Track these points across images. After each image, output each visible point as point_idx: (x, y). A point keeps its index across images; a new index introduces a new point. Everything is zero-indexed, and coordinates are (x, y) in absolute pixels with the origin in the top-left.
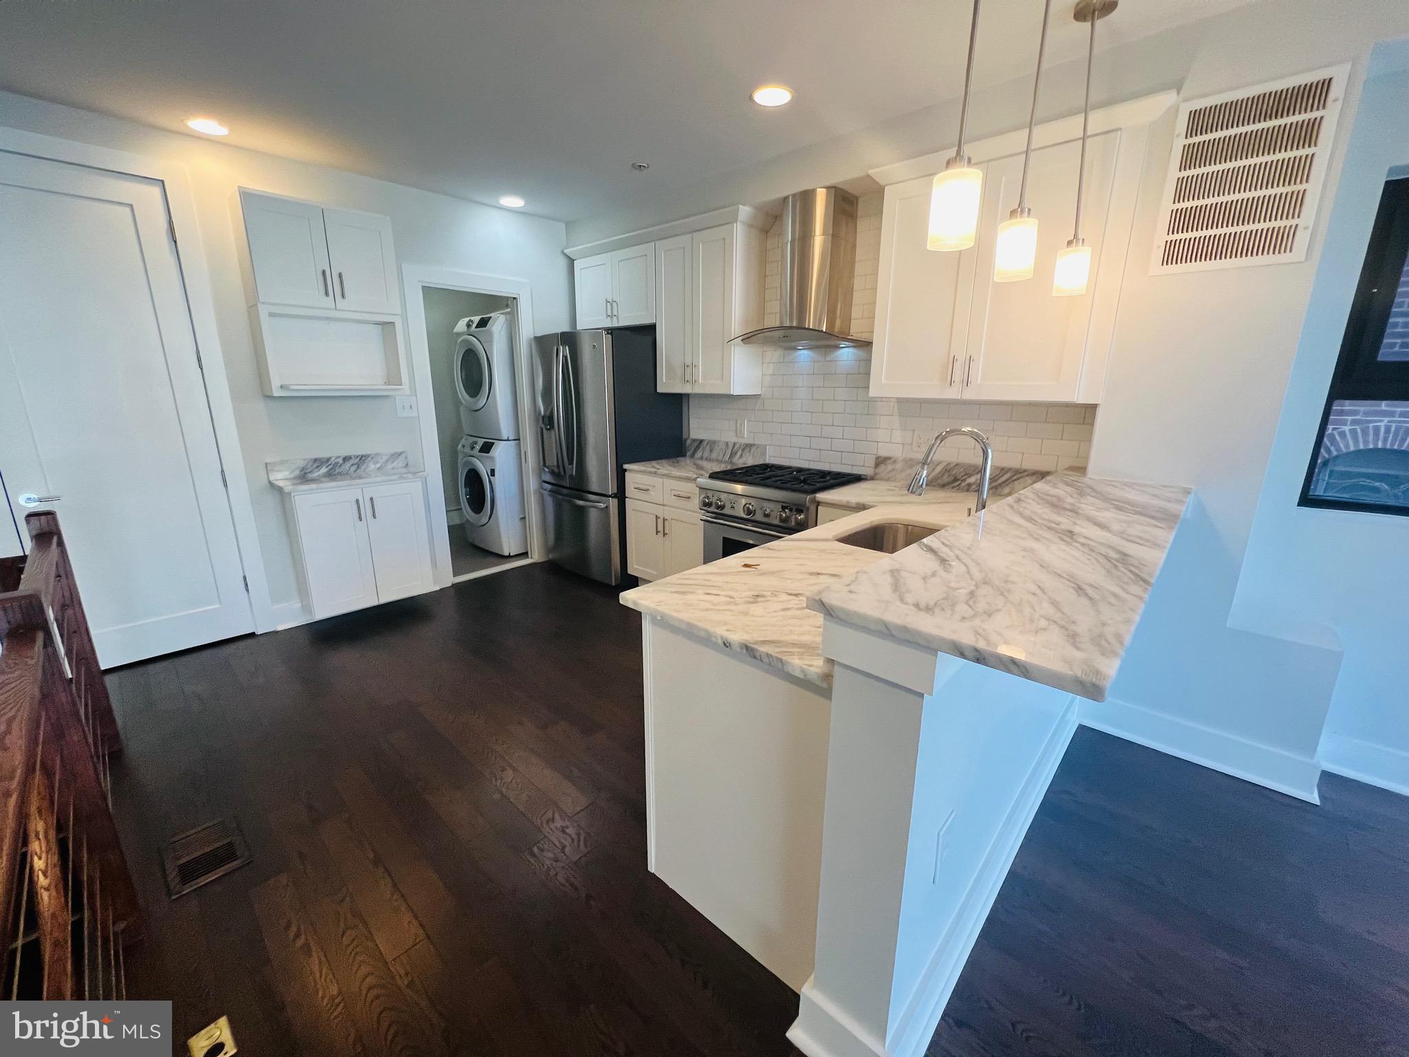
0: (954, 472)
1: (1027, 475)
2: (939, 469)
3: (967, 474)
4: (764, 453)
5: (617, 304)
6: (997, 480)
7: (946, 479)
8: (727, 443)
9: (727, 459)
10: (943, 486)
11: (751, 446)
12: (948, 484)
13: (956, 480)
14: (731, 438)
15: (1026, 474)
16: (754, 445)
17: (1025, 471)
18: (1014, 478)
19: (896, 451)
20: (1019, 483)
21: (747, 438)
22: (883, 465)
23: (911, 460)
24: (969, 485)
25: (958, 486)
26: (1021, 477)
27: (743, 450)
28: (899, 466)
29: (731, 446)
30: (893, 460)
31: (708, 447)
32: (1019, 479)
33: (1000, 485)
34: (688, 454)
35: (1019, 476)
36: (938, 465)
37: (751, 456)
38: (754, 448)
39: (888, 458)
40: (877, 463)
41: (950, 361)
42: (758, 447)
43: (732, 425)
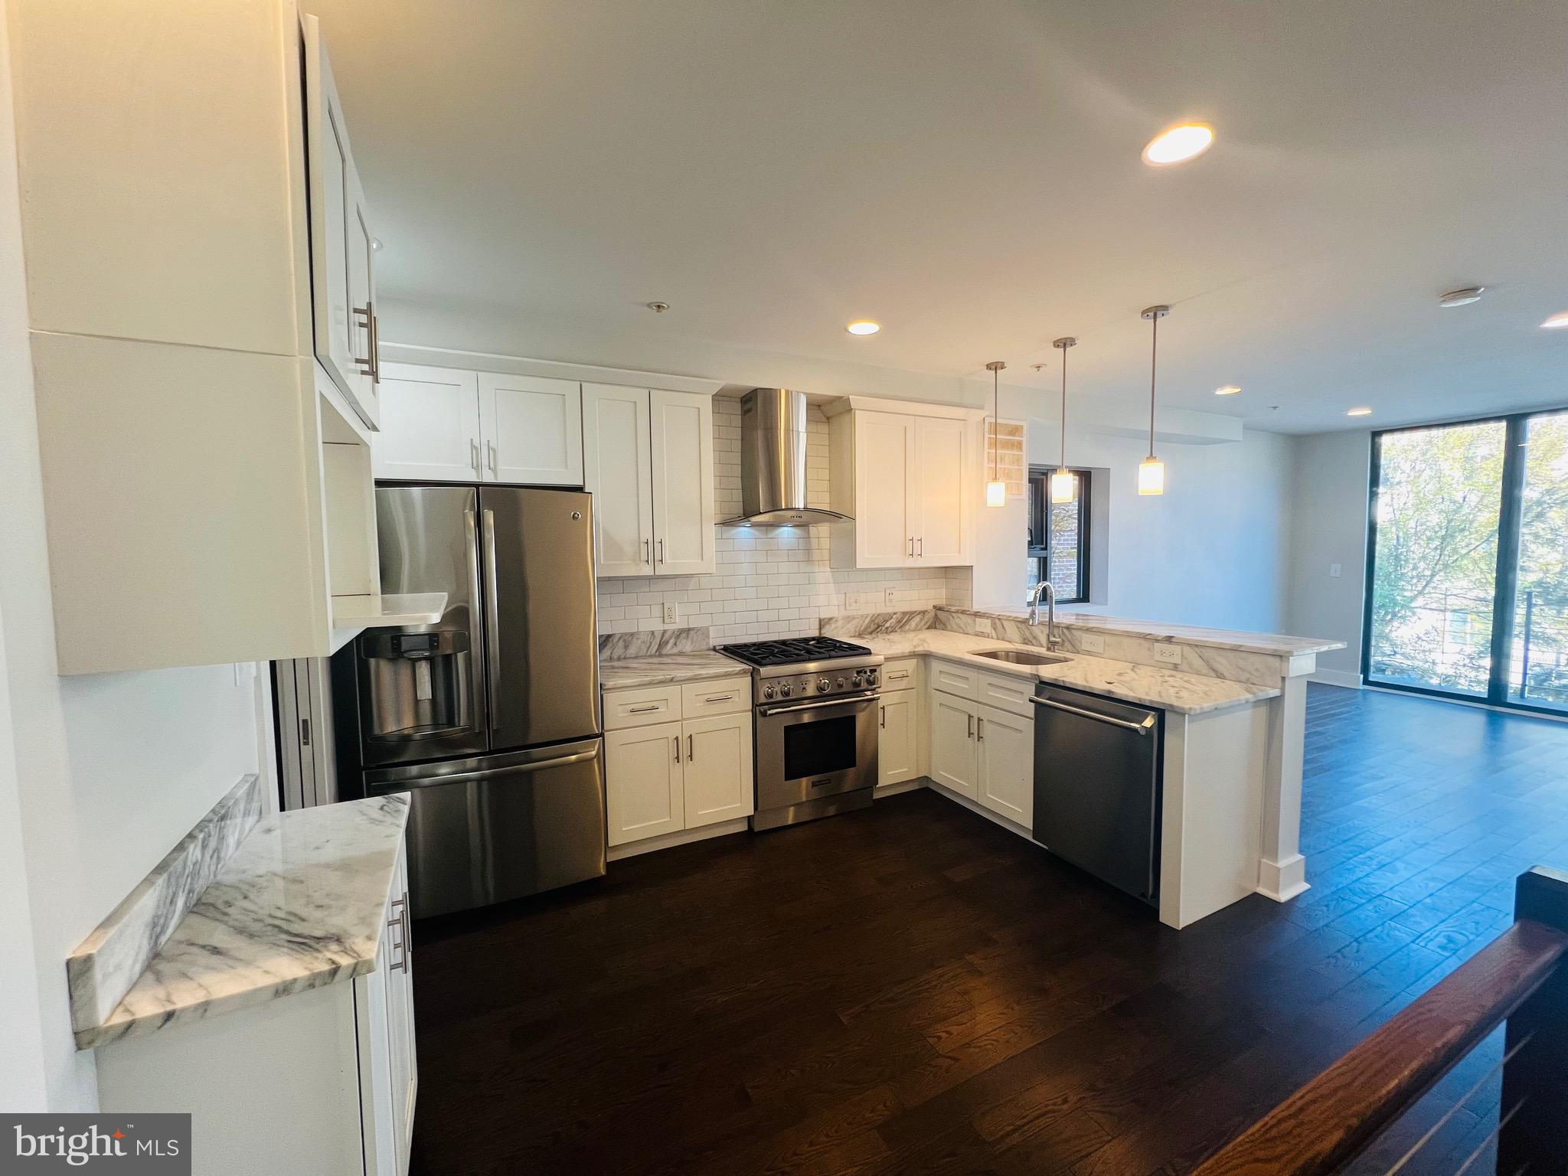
1: (917, 615)
4: (708, 636)
7: (873, 627)
9: (654, 651)
10: (871, 633)
11: (689, 630)
12: (874, 631)
13: (879, 626)
14: (657, 626)
16: (693, 629)
17: (916, 612)
18: (910, 618)
19: (835, 612)
20: (914, 621)
21: (679, 623)
23: (849, 617)
24: (887, 628)
26: (914, 617)
27: (678, 637)
28: (840, 623)
29: (658, 636)
30: (835, 619)
31: (621, 643)
33: (904, 624)
36: (867, 617)
37: (689, 643)
38: (692, 633)
39: (831, 619)
40: (822, 624)
41: (907, 540)
42: (698, 630)
43: (657, 611)
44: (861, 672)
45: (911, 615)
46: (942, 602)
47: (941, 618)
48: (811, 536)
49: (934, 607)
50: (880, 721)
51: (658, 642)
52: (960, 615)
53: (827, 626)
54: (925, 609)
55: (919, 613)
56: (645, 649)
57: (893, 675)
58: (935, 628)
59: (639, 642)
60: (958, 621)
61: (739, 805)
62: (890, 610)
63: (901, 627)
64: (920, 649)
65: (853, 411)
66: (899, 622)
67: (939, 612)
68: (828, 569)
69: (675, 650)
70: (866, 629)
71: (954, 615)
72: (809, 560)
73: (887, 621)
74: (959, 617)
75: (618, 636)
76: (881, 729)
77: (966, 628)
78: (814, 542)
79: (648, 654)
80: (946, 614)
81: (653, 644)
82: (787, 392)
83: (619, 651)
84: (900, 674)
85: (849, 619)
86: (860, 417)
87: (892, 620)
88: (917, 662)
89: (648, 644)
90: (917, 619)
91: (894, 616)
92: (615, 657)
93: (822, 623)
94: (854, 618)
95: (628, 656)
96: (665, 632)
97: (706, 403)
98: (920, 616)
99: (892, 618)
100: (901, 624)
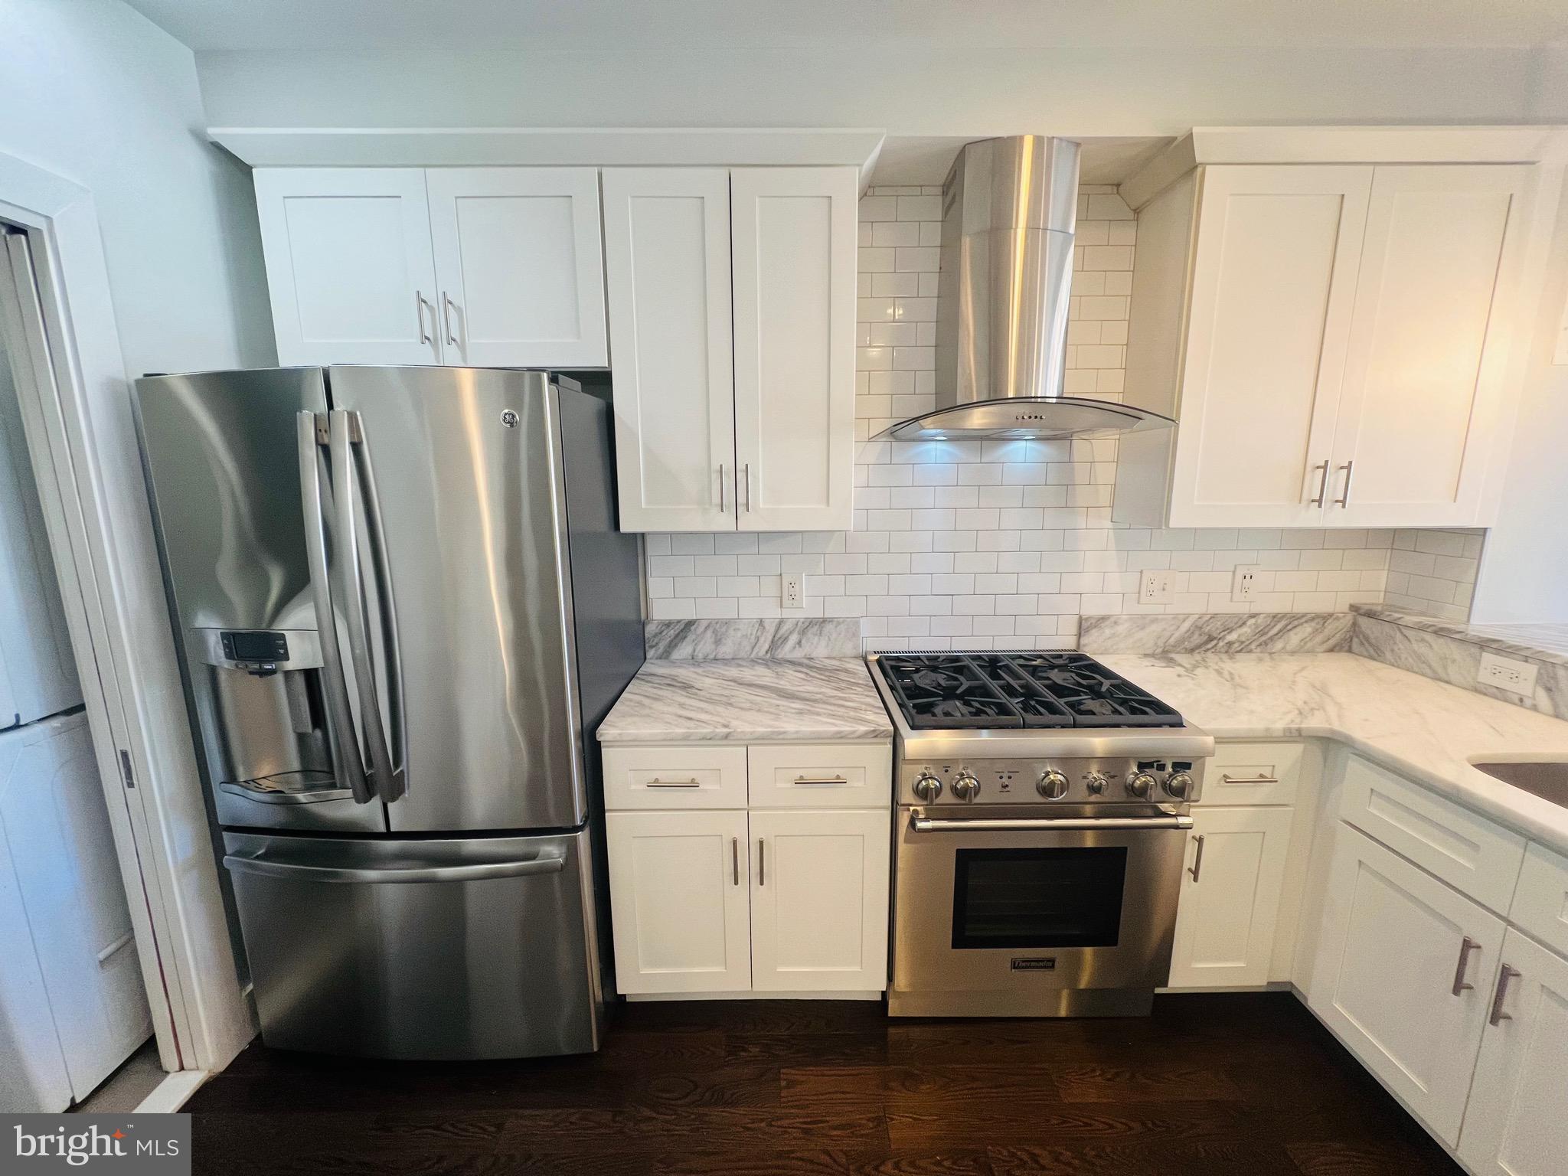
0: (1209, 628)
1: (1306, 622)
2: (1186, 625)
3: (1228, 629)
4: (855, 635)
5: (459, 310)
6: (1267, 633)
7: (1196, 639)
8: (761, 622)
9: (762, 653)
10: (1192, 651)
11: (824, 621)
12: (1199, 647)
13: (1211, 639)
14: (772, 613)
15: (1304, 620)
16: (831, 620)
17: (1304, 615)
18: (1289, 627)
19: (1112, 606)
20: (1296, 634)
21: (808, 609)
22: (1094, 631)
23: (1143, 616)
24: (1230, 644)
25: (1213, 648)
26: (1298, 625)
27: (803, 632)
28: (1121, 629)
29: (770, 629)
30: (1113, 619)
31: (709, 635)
32: (1295, 627)
33: (1271, 639)
34: (650, 654)
35: (1296, 623)
36: (1184, 621)
37: (823, 643)
38: (829, 627)
39: (1104, 618)
40: (1083, 627)
41: (1309, 469)
42: (839, 623)
43: (770, 587)
44: (1150, 765)
45: (1291, 621)
46: (1374, 598)
47: (1368, 632)
48: (1076, 457)
49: (1354, 608)
50: (1189, 862)
51: (770, 638)
52: (1428, 637)
53: (1094, 633)
54: (1331, 611)
55: (1313, 619)
56: (748, 648)
57: (1235, 774)
58: (1350, 651)
59: (739, 634)
60: (1422, 649)
61: (857, 969)
62: (1242, 608)
63: (1266, 643)
64: (1315, 723)
65: (1199, 170)
66: (1262, 633)
67: (1364, 622)
68: (1109, 525)
69: (798, 654)
70: (1182, 640)
71: (1409, 633)
72: (1067, 506)
73: (1231, 630)
74: (1423, 640)
75: (704, 624)
76: (1186, 878)
77: (1445, 668)
78: (1080, 472)
79: (752, 656)
80: (1387, 627)
81: (762, 640)
82: (1038, 141)
83: (706, 647)
84: (1253, 774)
85: (1142, 622)
86: (1216, 184)
87: (1245, 629)
88: (1305, 749)
89: (753, 640)
90: (1308, 629)
91: (1253, 621)
92: (700, 656)
93: (1085, 625)
94: (1155, 621)
95: (720, 656)
96: (781, 622)
97: (847, 185)
98: (1313, 624)
99: (1244, 623)
100: (1264, 638)
